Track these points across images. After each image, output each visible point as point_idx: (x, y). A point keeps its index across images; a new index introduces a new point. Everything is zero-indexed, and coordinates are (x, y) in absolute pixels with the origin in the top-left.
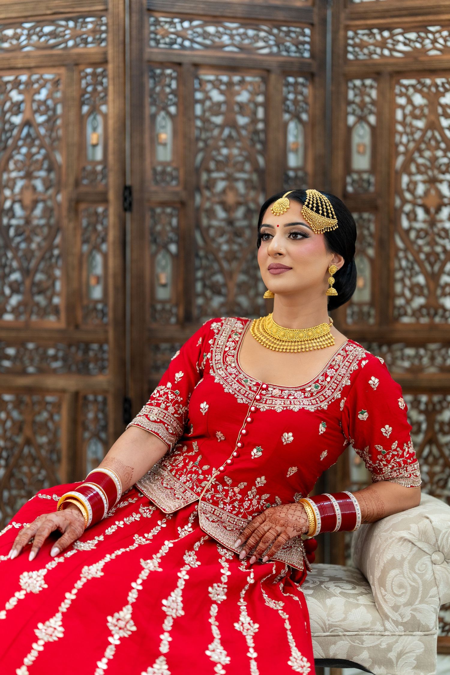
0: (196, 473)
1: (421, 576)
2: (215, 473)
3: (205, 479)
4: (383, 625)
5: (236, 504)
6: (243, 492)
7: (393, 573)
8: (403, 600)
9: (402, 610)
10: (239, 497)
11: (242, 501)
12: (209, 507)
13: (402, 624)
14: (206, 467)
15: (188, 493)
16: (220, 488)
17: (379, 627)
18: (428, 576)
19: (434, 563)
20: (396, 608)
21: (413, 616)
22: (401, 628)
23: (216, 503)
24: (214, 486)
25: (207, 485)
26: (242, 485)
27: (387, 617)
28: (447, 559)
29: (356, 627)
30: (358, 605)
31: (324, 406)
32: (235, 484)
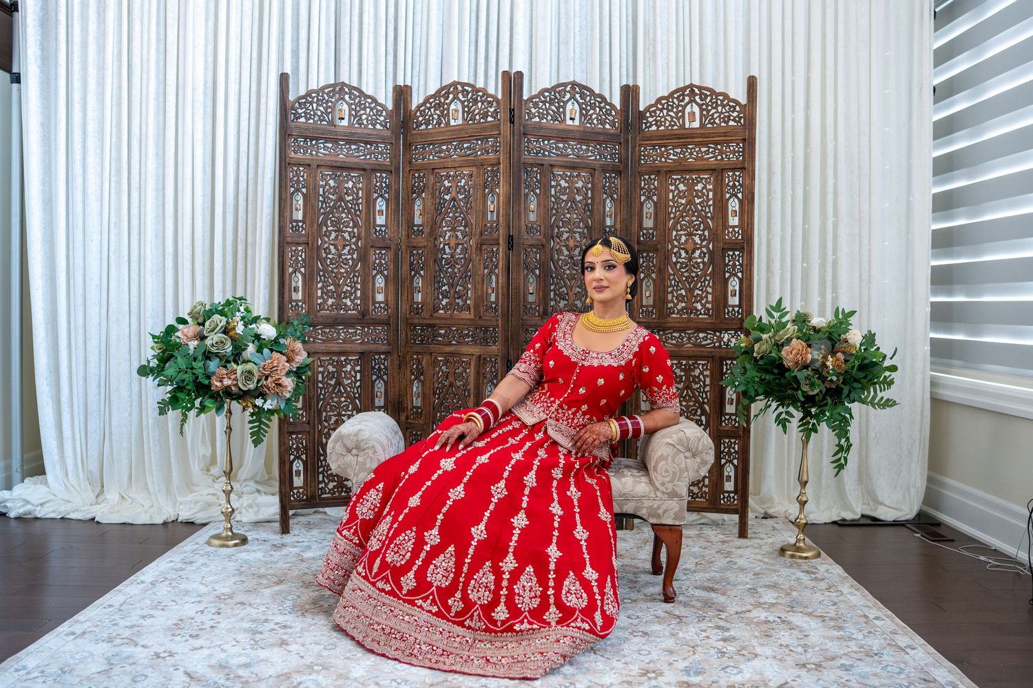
0: (546, 402)
1: (678, 465)
2: (557, 402)
3: (552, 406)
4: (655, 494)
5: (570, 421)
6: (574, 414)
7: (662, 463)
8: (667, 479)
9: (667, 485)
10: (571, 416)
11: (573, 419)
12: (553, 422)
13: (667, 494)
14: (552, 399)
15: (542, 414)
16: (560, 411)
17: (653, 495)
18: (683, 466)
19: (686, 458)
20: (663, 484)
21: (673, 489)
22: (666, 496)
23: (557, 420)
24: (557, 410)
25: (553, 409)
26: (573, 410)
27: (658, 489)
28: (694, 456)
29: (639, 495)
30: (641, 482)
31: (623, 363)
32: (569, 409)
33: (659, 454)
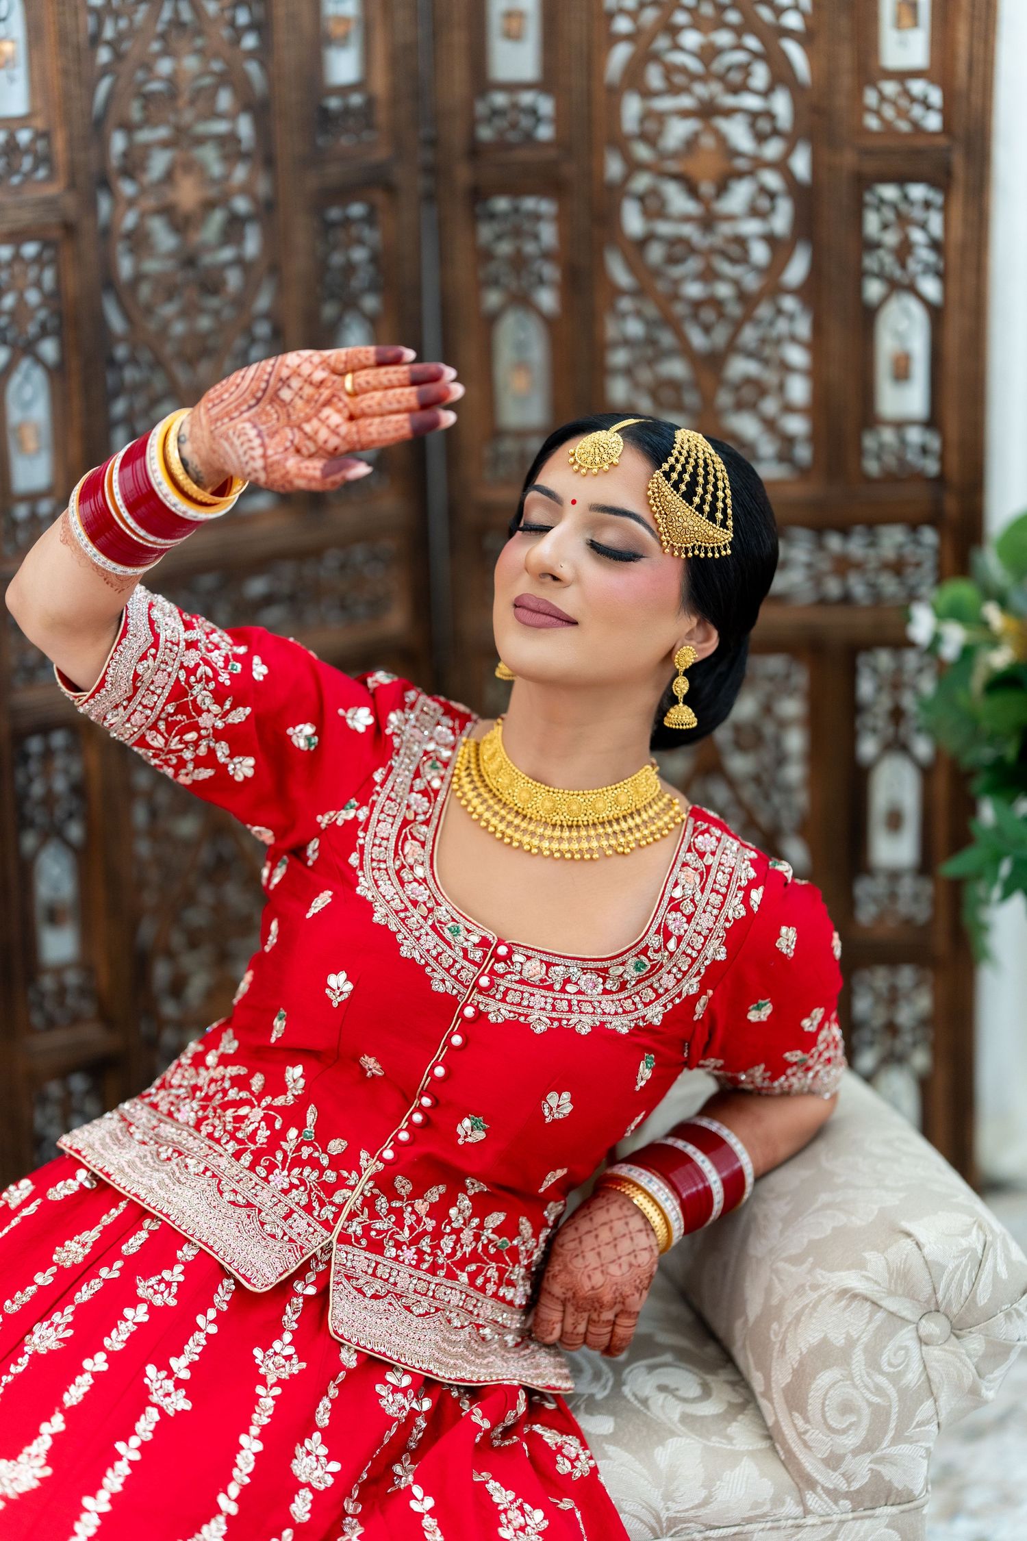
0: (314, 1163)
1: (895, 1379)
2: (369, 1165)
3: (341, 1183)
4: (802, 1502)
5: (425, 1244)
6: (439, 1211)
7: (825, 1378)
8: (851, 1441)
9: (849, 1464)
10: (430, 1224)
11: (437, 1235)
12: (359, 1259)
13: (847, 1495)
14: (337, 1146)
15: (300, 1222)
16: (382, 1204)
17: (791, 1508)
18: (913, 1377)
19: (922, 1341)
20: (833, 1461)
21: (876, 1476)
22: (846, 1504)
23: (376, 1247)
24: (369, 1202)
25: (350, 1198)
26: (434, 1194)
27: (811, 1483)
28: (957, 1329)
29: (736, 1515)
30: (734, 1458)
31: (655, 1015)
32: (417, 1193)
33: (807, 1337)
